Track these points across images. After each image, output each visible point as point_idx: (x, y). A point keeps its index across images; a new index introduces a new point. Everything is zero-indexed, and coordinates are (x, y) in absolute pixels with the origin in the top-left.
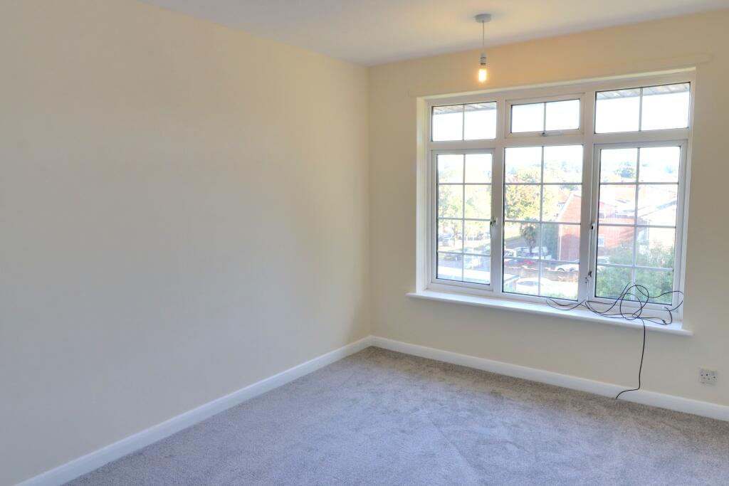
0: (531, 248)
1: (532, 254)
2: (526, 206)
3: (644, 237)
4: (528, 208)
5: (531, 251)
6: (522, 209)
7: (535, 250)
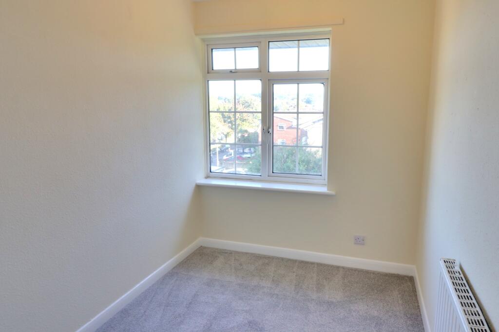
0: (243, 149)
1: (244, 153)
2: (243, 121)
3: (306, 141)
4: (244, 123)
5: (243, 151)
6: (240, 123)
7: (247, 150)
